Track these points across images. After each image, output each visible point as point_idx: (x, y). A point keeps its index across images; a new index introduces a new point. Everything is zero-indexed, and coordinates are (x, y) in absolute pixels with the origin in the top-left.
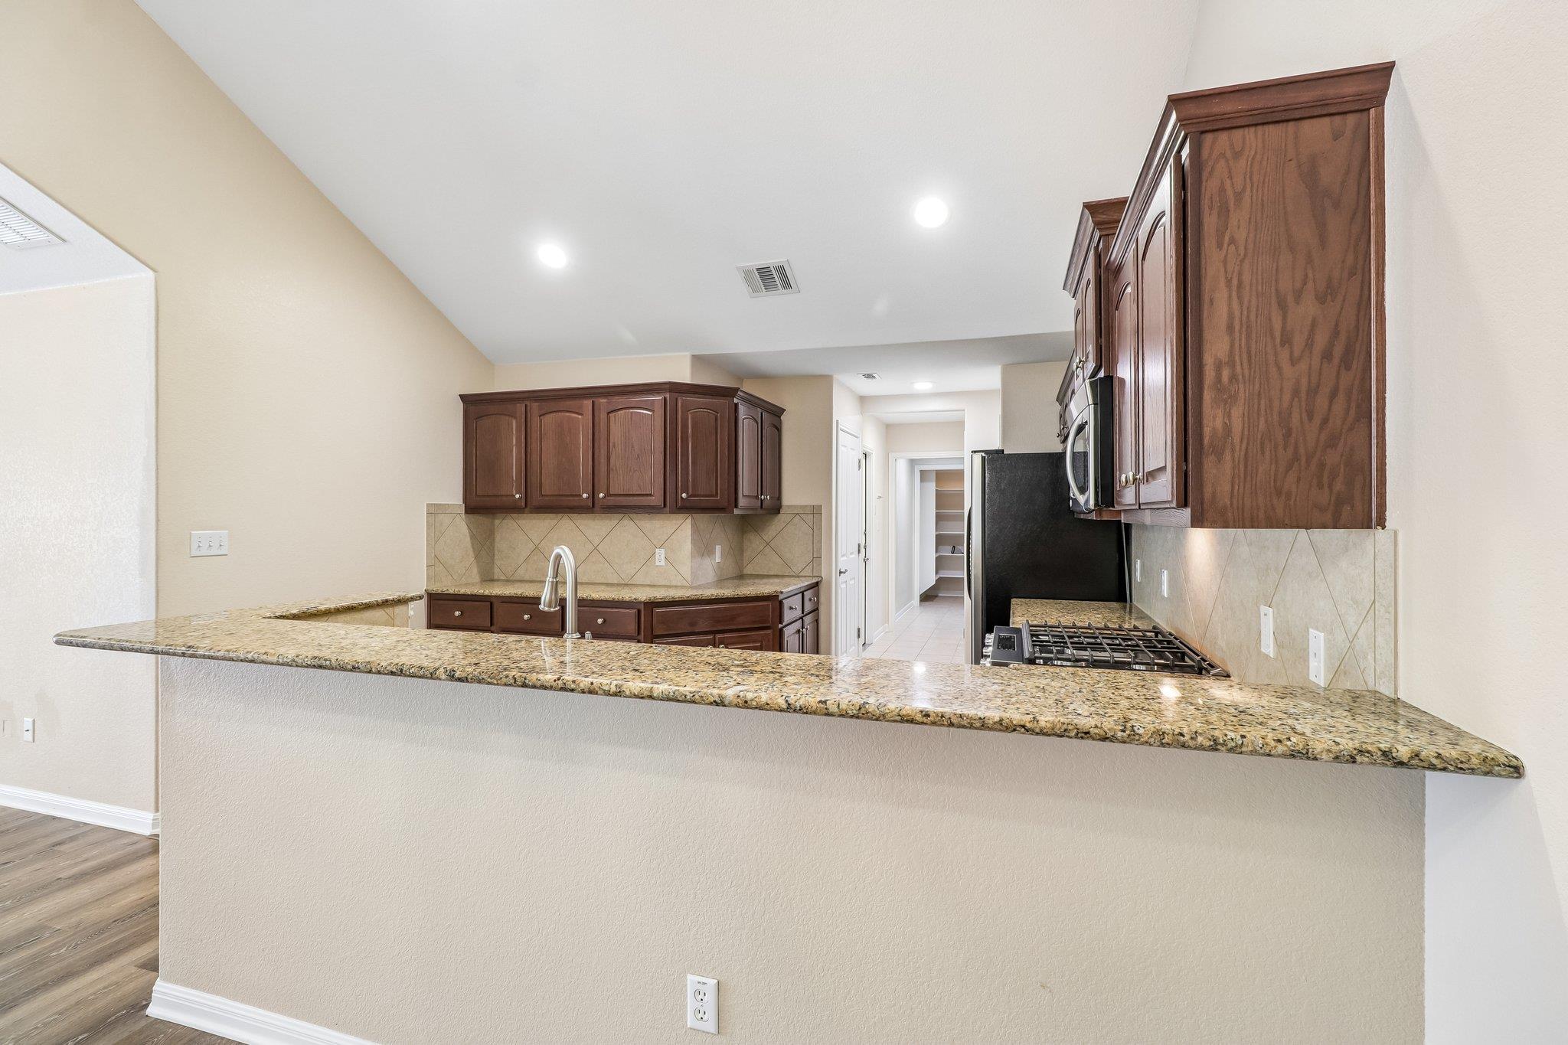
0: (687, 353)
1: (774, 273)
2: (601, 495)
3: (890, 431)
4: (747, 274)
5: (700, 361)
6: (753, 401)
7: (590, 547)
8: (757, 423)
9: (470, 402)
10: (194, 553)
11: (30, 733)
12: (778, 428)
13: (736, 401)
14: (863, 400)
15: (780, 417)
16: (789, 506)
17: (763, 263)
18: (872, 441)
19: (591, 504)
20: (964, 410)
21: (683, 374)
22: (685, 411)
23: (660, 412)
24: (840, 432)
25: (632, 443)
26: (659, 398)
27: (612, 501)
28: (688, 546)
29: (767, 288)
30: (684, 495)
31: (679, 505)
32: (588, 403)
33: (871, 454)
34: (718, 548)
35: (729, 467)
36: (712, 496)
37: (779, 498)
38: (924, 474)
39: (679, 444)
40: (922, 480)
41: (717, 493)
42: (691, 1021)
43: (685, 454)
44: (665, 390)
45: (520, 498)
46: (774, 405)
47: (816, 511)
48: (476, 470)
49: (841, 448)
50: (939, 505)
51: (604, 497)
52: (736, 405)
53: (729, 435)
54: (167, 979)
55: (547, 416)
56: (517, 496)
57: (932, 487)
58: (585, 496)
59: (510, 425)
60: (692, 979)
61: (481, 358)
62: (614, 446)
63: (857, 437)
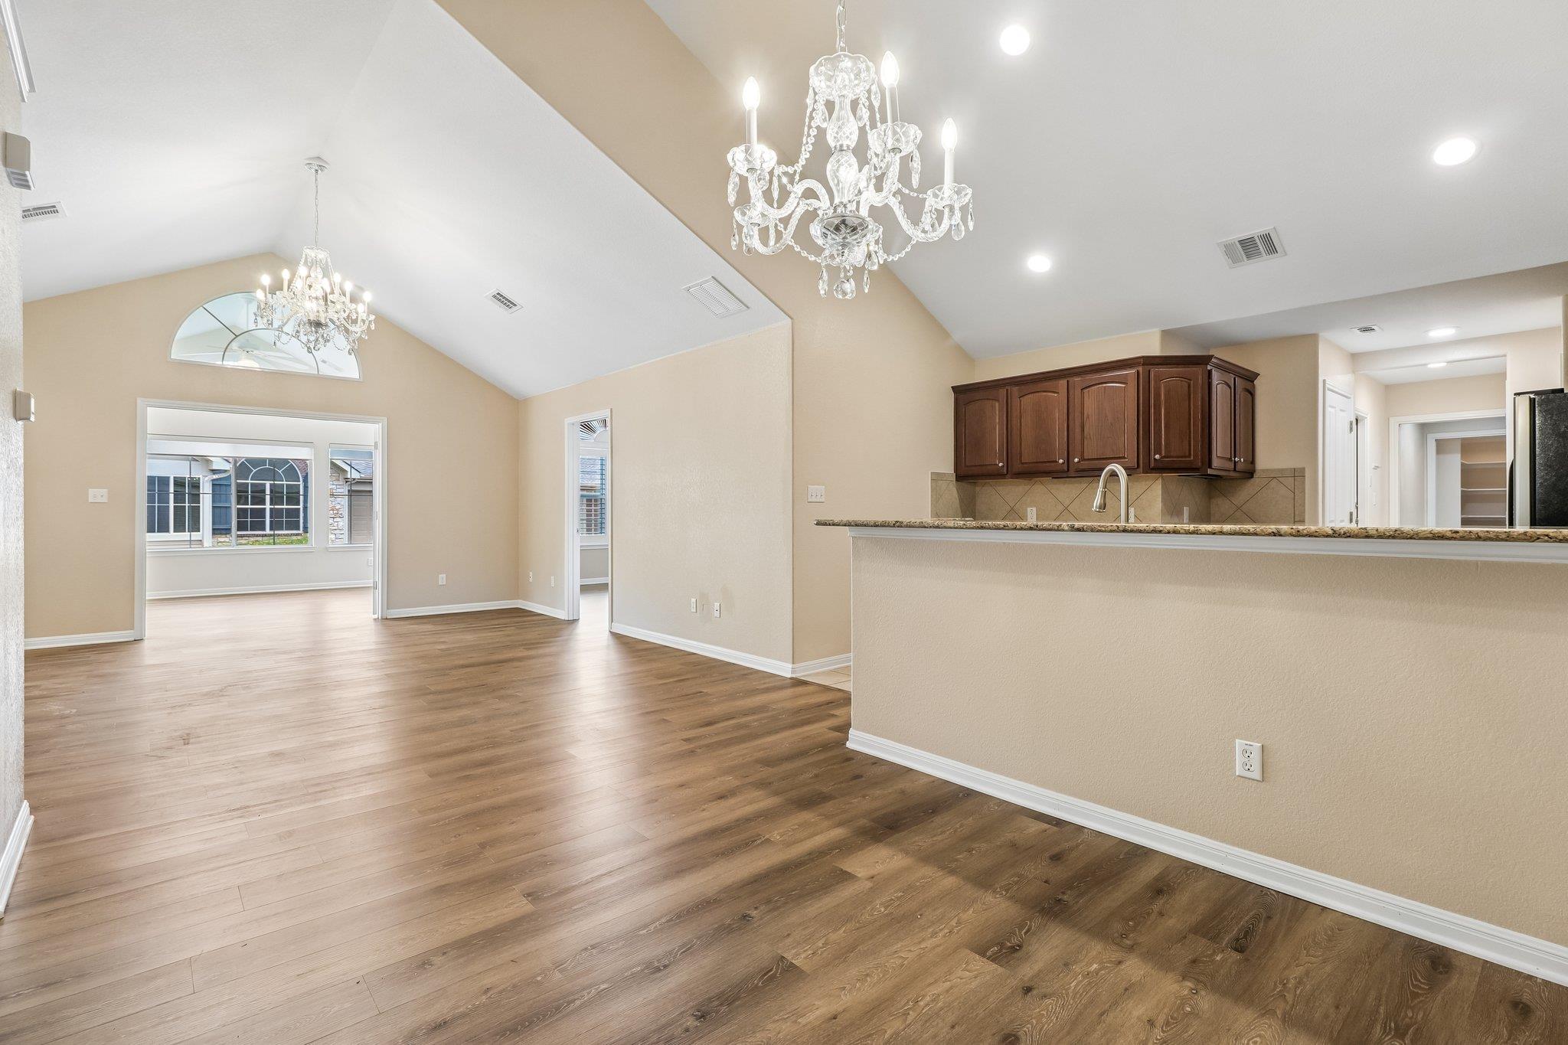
0: (1155, 330)
1: (1258, 241)
2: (1076, 460)
3: (1390, 393)
4: (1228, 249)
5: (1167, 335)
6: (1226, 368)
7: (1061, 508)
8: (1230, 388)
9: (959, 391)
10: (810, 500)
11: (718, 612)
12: (1251, 393)
13: (1209, 368)
14: (1355, 358)
15: (1253, 382)
16: (1263, 471)
17: (1245, 235)
18: (1365, 404)
19: (1066, 469)
20: (1505, 356)
21: (1154, 349)
22: (1158, 379)
23: (1133, 384)
24: (1328, 393)
25: (1106, 413)
26: (1133, 371)
27: (1085, 465)
28: (1158, 505)
29: (1249, 257)
30: (1157, 457)
31: (1152, 465)
32: (1063, 383)
33: (1364, 418)
34: (1186, 509)
35: (1203, 429)
36: (1185, 457)
37: (1253, 462)
38: (1442, 446)
39: (1152, 411)
40: (1439, 452)
41: (1190, 454)
42: (1239, 770)
43: (1158, 421)
44: (1138, 364)
45: (1003, 466)
46: (1247, 370)
47: (1298, 474)
48: (965, 446)
49: (1329, 410)
50: (1465, 483)
51: (1078, 462)
52: (1210, 372)
53: (1202, 398)
54: (857, 729)
55: (1026, 397)
56: (1001, 464)
57: (1455, 461)
58: (1061, 461)
59: (993, 407)
60: (1239, 743)
61: (965, 356)
62: (1088, 417)
63: (1350, 398)
